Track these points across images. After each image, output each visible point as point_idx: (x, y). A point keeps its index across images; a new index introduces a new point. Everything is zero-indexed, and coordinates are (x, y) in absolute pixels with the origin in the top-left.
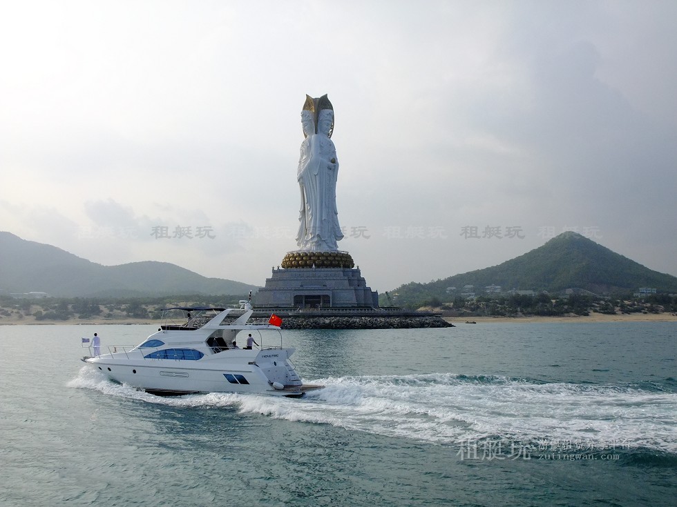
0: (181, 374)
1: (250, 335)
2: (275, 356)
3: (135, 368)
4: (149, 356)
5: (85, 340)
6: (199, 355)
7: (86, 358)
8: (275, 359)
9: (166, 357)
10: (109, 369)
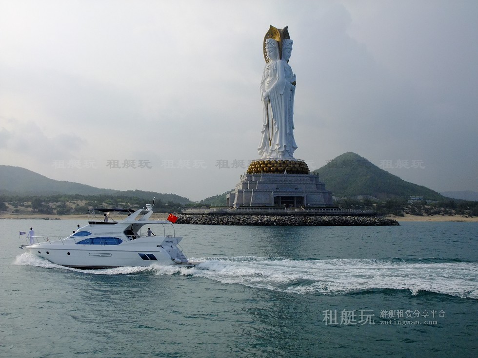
0: (106, 255)
1: (149, 229)
2: (171, 242)
3: (69, 251)
4: (79, 243)
5: (21, 233)
6: (119, 241)
7: (23, 246)
8: (171, 244)
9: (92, 243)
10: (48, 253)
